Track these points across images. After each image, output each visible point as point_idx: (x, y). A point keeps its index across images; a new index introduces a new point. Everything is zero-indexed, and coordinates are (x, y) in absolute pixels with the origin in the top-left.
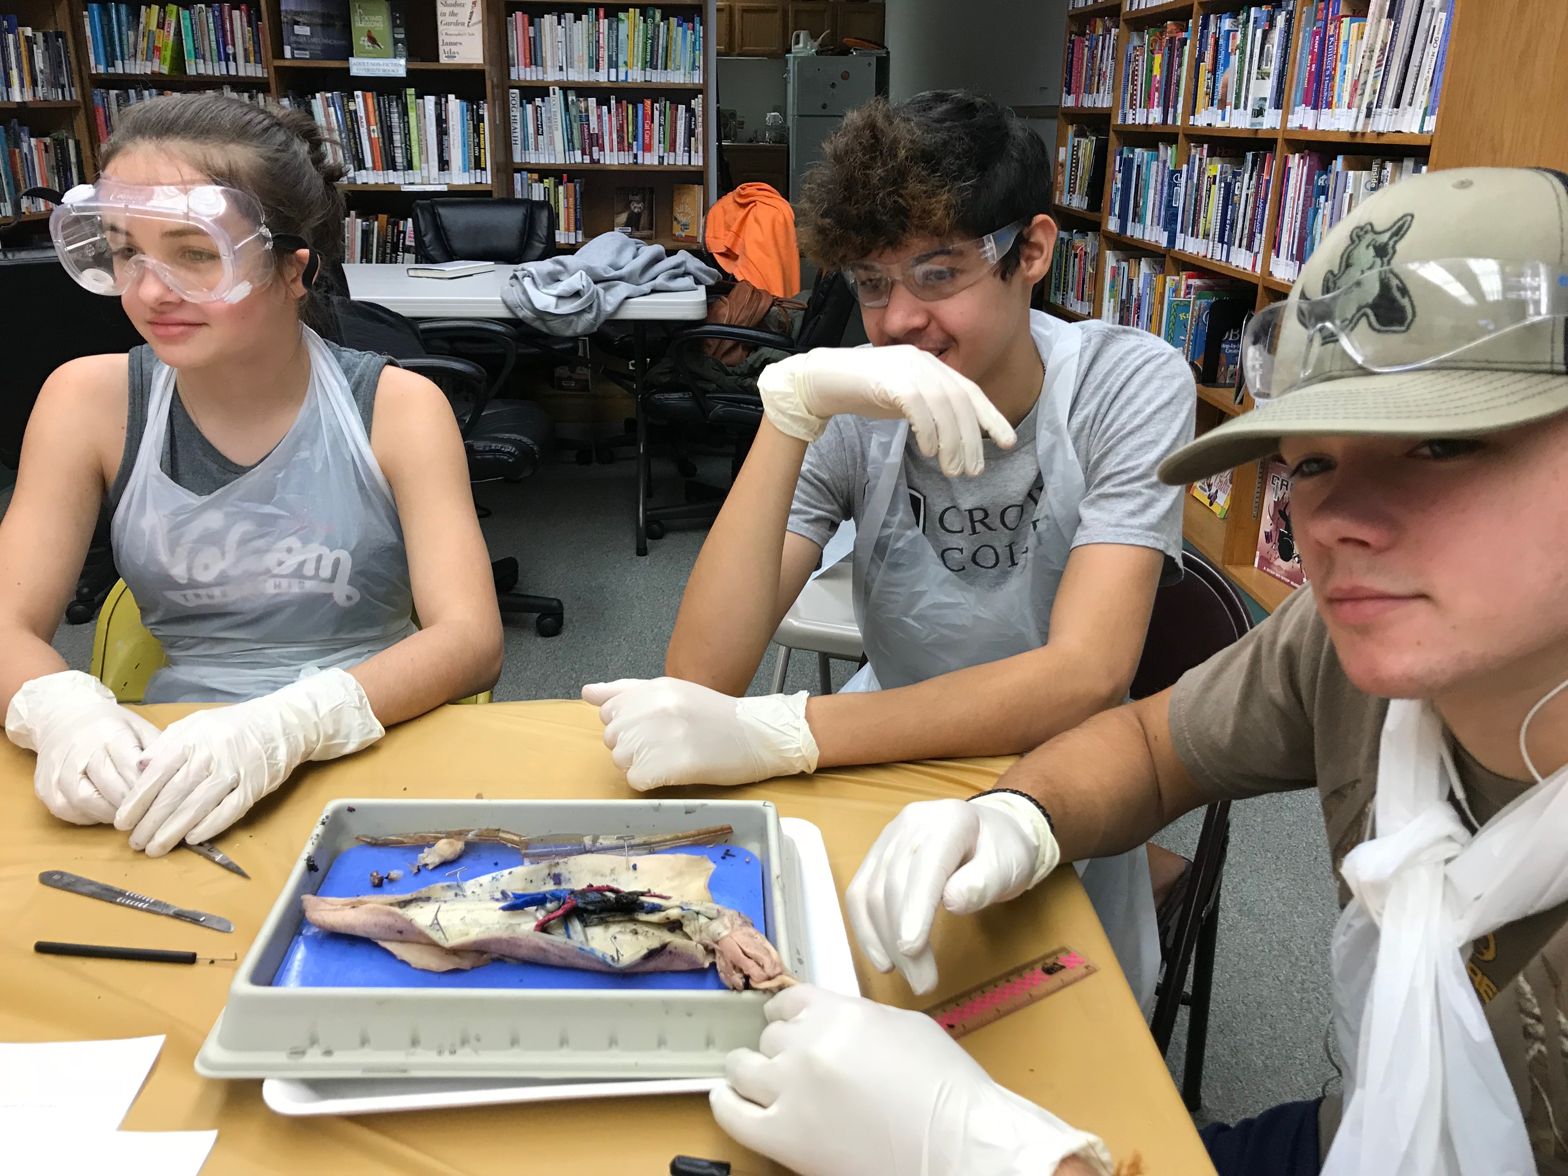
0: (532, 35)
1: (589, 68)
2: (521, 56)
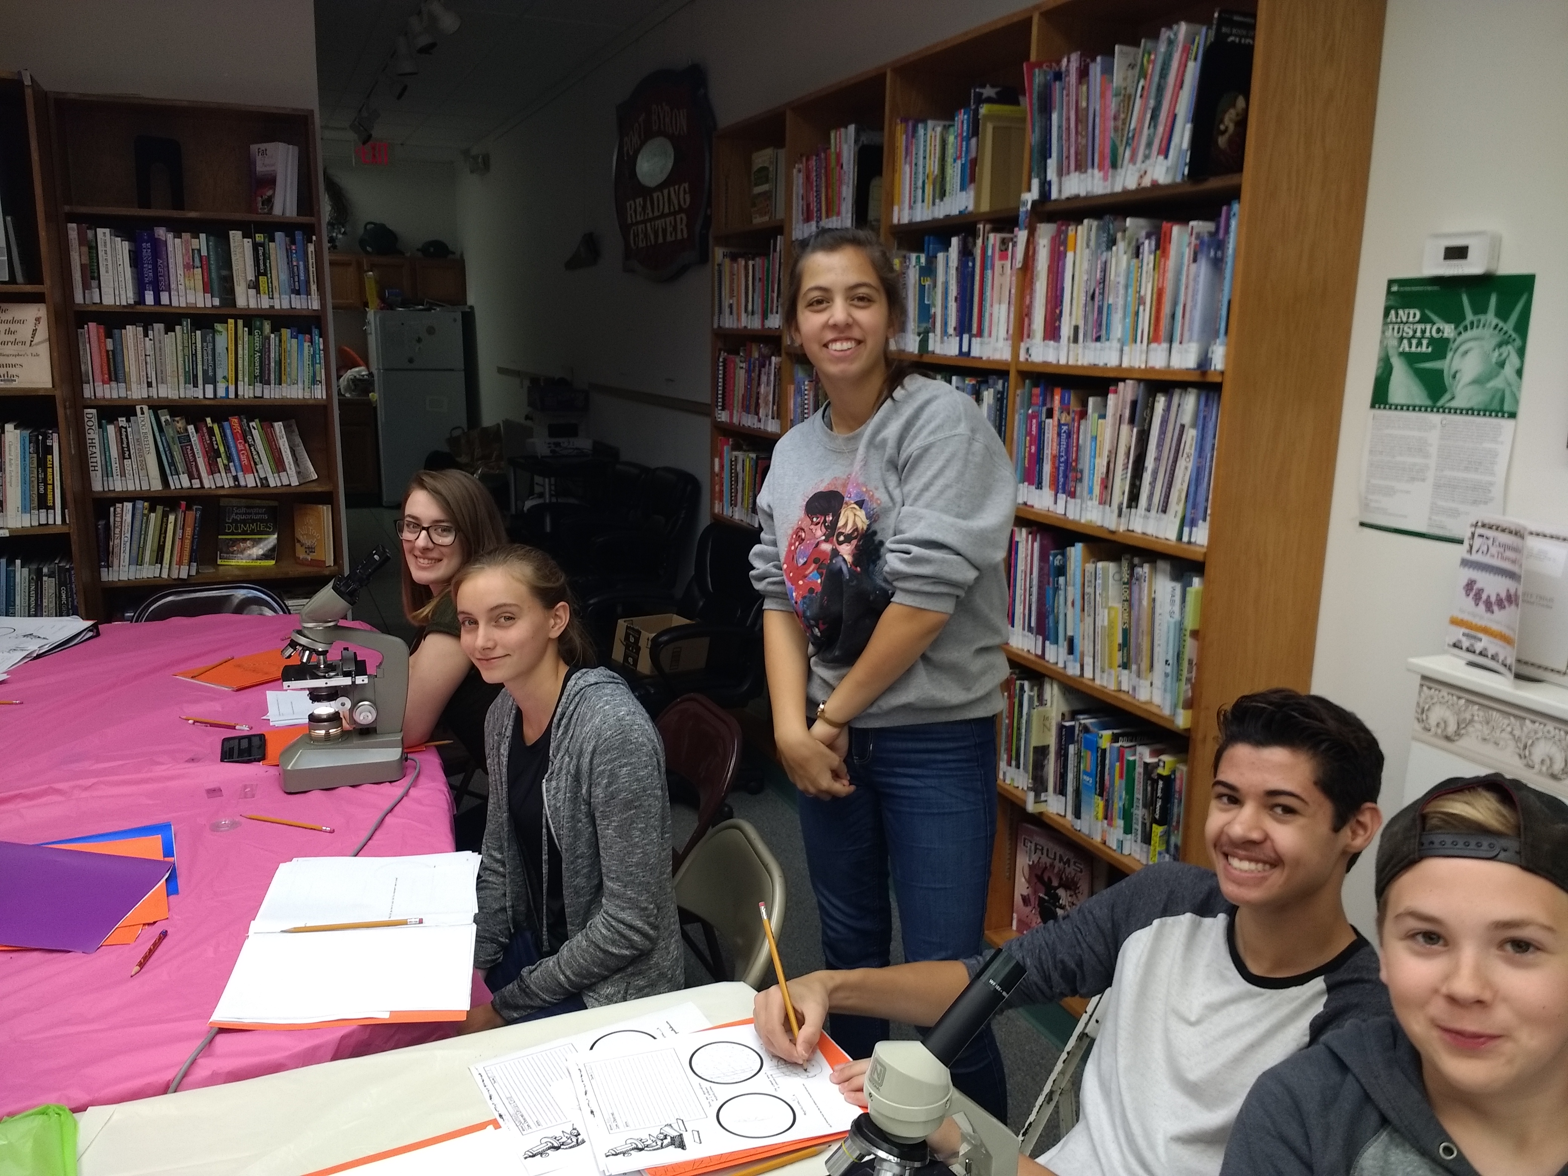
0: (110, 347)
1: (185, 383)
2: (97, 372)
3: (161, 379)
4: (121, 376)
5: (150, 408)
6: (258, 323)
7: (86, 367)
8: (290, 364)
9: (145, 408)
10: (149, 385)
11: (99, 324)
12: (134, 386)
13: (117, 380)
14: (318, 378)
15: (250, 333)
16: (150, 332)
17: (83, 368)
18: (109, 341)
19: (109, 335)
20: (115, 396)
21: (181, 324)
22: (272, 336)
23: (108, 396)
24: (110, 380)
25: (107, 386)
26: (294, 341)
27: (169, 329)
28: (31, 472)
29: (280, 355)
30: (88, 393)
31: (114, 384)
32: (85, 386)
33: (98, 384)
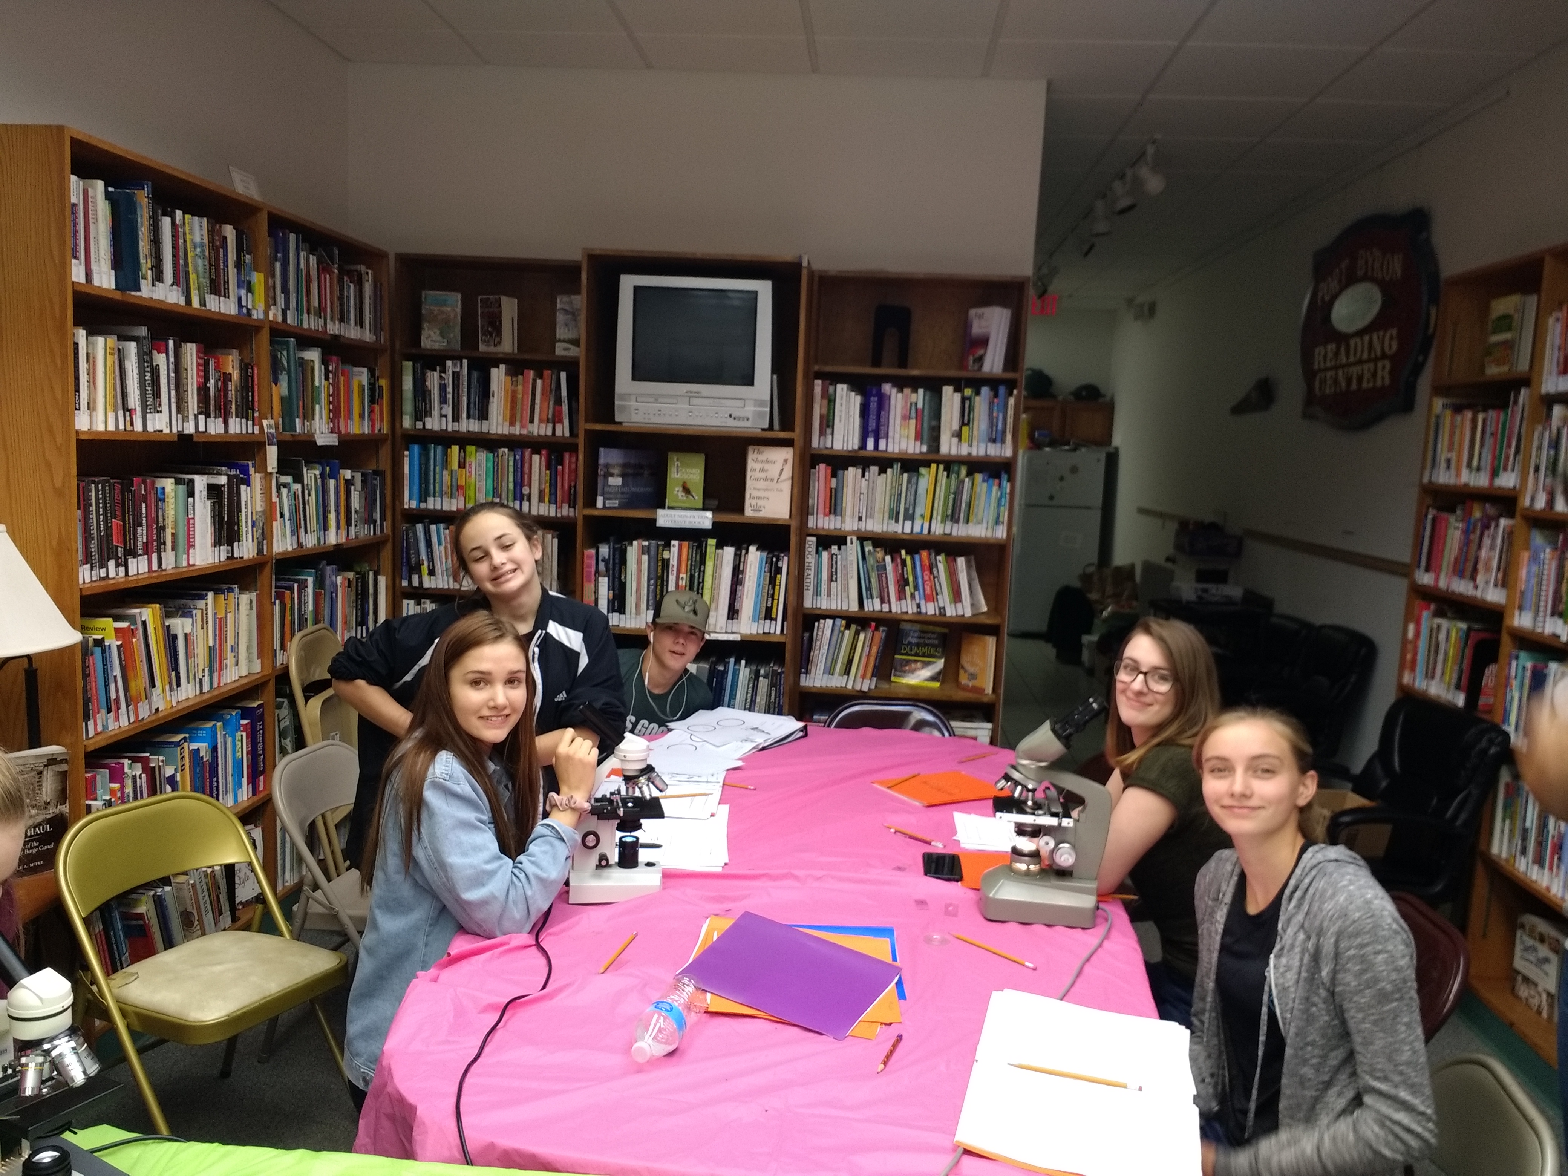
0: (833, 486)
1: (889, 519)
2: (821, 506)
3: (870, 515)
4: (838, 510)
5: (858, 538)
6: (956, 468)
7: (813, 501)
8: (978, 505)
9: (855, 539)
10: (860, 519)
11: (828, 465)
12: (848, 519)
13: (835, 514)
14: (1001, 519)
15: (948, 476)
16: (867, 474)
17: (811, 502)
18: (834, 480)
19: (834, 475)
20: (832, 527)
21: (892, 467)
22: (967, 480)
23: (826, 527)
24: (830, 513)
25: (827, 518)
26: (985, 485)
27: (882, 471)
28: (763, 588)
29: (971, 497)
30: (811, 523)
31: (832, 517)
32: (810, 517)
33: (821, 516)
